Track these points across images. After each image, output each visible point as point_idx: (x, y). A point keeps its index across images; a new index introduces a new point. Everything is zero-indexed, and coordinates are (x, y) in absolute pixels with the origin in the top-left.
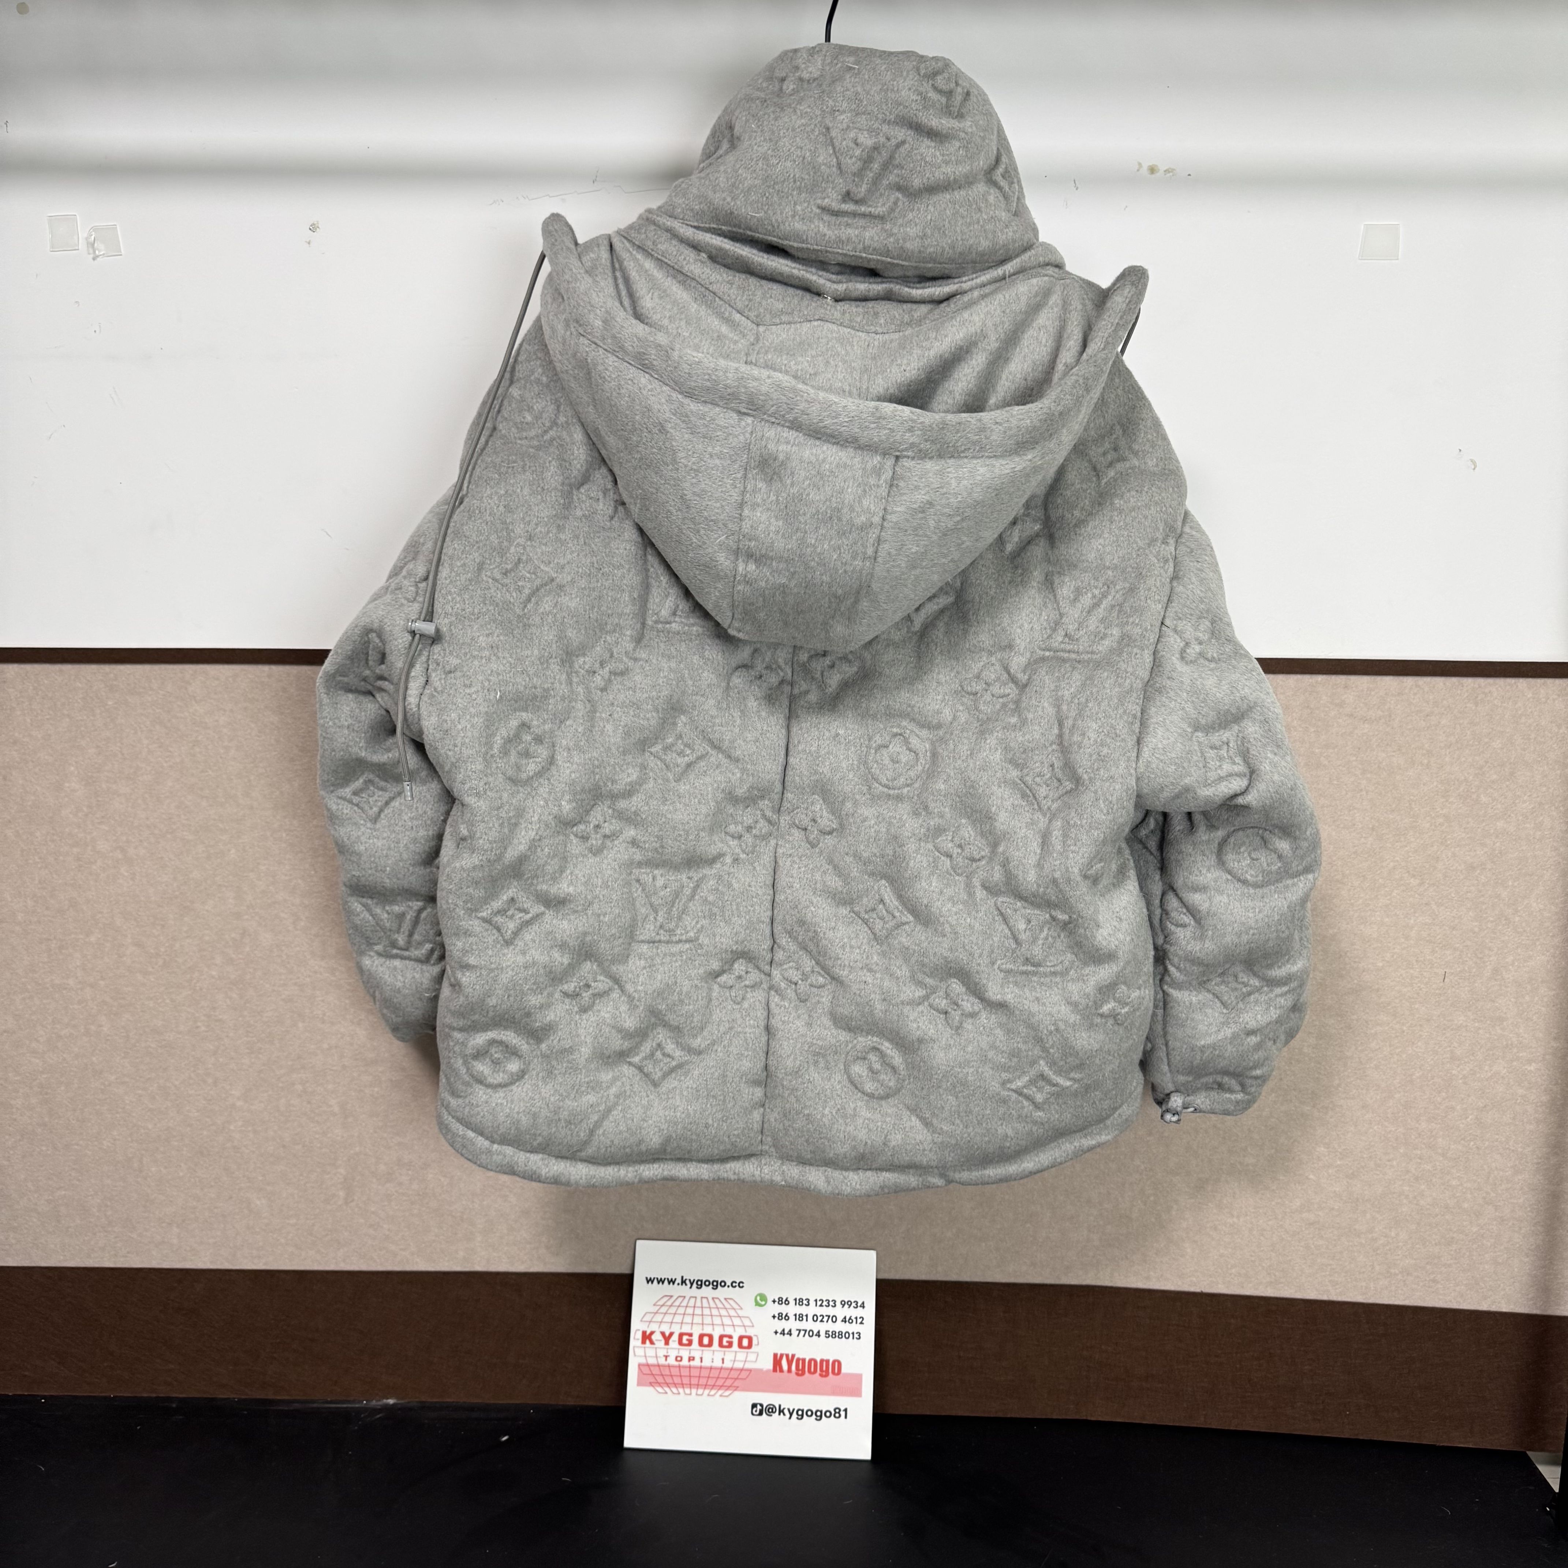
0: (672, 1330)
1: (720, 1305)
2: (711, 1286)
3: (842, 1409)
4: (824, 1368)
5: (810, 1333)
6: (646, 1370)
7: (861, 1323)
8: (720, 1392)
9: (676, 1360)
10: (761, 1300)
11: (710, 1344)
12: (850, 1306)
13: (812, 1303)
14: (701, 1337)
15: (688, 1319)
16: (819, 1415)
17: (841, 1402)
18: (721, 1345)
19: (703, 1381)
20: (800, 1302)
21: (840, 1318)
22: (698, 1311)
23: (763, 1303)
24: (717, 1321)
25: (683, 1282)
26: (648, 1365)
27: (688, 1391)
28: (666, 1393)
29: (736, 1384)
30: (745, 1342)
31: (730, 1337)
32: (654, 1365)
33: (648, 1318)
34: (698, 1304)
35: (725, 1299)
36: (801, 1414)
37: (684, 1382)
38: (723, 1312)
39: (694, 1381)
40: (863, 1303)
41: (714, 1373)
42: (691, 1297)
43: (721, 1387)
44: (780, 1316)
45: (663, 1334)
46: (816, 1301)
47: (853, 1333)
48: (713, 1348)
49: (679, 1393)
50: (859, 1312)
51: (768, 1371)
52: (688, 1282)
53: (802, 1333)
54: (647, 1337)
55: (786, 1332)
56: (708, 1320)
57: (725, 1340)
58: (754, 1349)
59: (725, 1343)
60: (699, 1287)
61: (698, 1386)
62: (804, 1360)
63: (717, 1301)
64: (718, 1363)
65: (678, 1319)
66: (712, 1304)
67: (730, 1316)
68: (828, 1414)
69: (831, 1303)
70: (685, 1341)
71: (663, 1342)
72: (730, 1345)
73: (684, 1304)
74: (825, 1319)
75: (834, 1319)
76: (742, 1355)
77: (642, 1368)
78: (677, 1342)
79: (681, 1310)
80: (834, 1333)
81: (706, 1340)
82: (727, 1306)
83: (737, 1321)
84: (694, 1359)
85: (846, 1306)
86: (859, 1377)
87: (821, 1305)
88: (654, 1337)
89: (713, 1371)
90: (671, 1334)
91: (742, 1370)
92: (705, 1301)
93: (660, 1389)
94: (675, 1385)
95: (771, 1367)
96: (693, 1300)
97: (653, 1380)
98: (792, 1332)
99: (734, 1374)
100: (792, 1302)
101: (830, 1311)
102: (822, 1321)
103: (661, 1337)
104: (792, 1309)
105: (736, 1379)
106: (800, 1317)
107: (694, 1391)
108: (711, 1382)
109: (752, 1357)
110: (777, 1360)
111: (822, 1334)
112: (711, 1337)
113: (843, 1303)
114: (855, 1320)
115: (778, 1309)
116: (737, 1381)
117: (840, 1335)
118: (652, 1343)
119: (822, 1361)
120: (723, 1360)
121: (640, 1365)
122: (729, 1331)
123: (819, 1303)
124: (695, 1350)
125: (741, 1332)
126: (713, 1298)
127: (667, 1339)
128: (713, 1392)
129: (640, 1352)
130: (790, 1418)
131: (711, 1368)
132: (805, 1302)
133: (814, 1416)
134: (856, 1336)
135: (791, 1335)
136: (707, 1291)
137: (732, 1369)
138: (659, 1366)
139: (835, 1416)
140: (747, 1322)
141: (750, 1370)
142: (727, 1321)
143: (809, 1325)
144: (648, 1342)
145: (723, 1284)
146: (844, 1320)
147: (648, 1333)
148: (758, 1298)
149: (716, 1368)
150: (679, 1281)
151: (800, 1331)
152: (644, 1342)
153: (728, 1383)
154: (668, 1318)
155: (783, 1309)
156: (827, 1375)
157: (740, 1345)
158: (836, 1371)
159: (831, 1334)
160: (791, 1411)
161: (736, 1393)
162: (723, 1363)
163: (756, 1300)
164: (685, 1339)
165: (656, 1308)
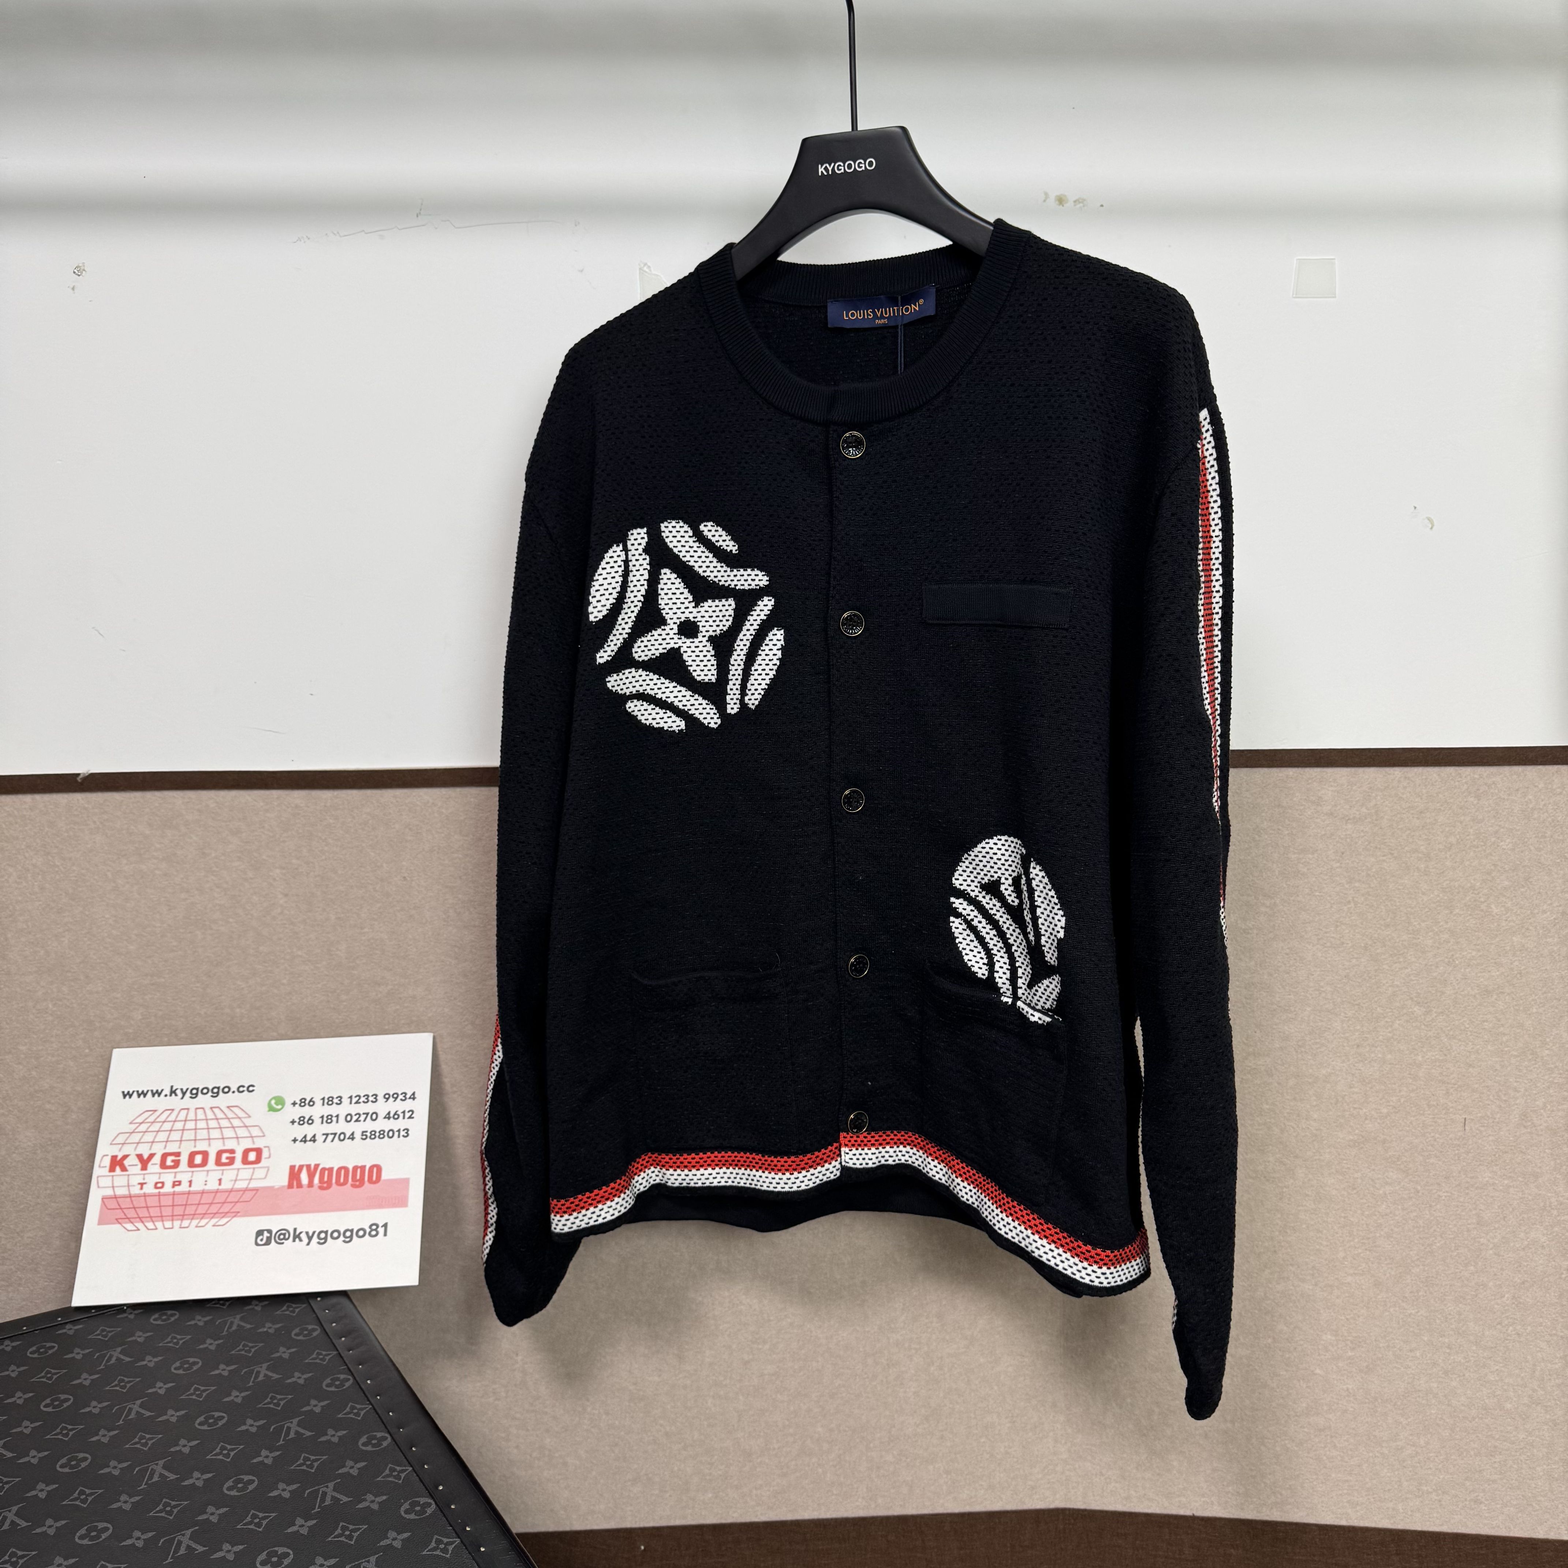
0: (152, 1152)
1: (220, 1115)
2: (210, 1094)
3: (381, 1225)
5: (342, 1137)
6: (112, 1204)
7: (410, 1117)
8: (214, 1221)
9: (156, 1187)
10: (277, 1104)
11: (205, 1162)
12: (396, 1098)
13: (346, 1101)
14: (192, 1155)
15: (176, 1136)
16: (349, 1236)
17: (379, 1216)
18: (218, 1162)
19: (191, 1210)
20: (329, 1101)
21: (382, 1114)
22: (190, 1125)
23: (279, 1107)
24: (215, 1134)
25: (173, 1092)
26: (116, 1197)
28: (138, 1230)
29: (235, 1209)
30: (252, 1156)
31: (232, 1151)
32: (123, 1197)
33: (120, 1140)
34: (191, 1116)
35: (228, 1107)
36: (324, 1237)
37: (165, 1213)
38: (224, 1123)
39: (179, 1211)
40: (414, 1094)
41: (206, 1199)
42: (182, 1109)
43: (214, 1215)
44: (302, 1121)
45: (140, 1157)
46: (351, 1097)
47: (399, 1131)
48: (205, 1168)
49: (156, 1229)
50: (408, 1105)
51: (281, 1187)
52: (179, 1092)
53: (330, 1137)
54: (117, 1163)
55: (308, 1138)
56: (202, 1134)
57: (225, 1155)
58: (264, 1162)
59: (224, 1160)
60: (194, 1096)
61: (183, 1216)
62: (331, 1170)
63: (216, 1110)
64: (213, 1185)
65: (162, 1136)
66: (210, 1115)
67: (233, 1127)
68: (361, 1233)
69: (371, 1099)
71: (139, 1166)
72: (232, 1161)
73: (172, 1117)
74: (362, 1117)
75: (374, 1116)
76: (246, 1172)
77: (107, 1201)
78: (158, 1165)
79: (167, 1126)
80: (373, 1132)
81: (198, 1159)
82: (230, 1115)
83: (242, 1132)
84: (180, 1183)
85: (391, 1099)
86: (405, 1182)
87: (357, 1102)
88: (126, 1162)
89: (205, 1195)
90: (152, 1156)
91: (245, 1190)
92: (200, 1112)
93: (129, 1226)
94: (152, 1219)
95: (285, 1182)
96: (184, 1112)
97: (120, 1216)
98: (317, 1138)
99: (234, 1197)
100: (318, 1103)
101: (370, 1108)
102: (357, 1121)
103: (136, 1161)
104: (318, 1110)
105: (236, 1203)
106: (328, 1119)
107: (177, 1223)
109: (259, 1172)
110: (294, 1174)
111: (358, 1135)
112: (205, 1154)
113: (387, 1097)
114: (401, 1115)
115: (298, 1112)
117: (382, 1134)
118: (124, 1169)
119: (355, 1168)
120: (220, 1180)
121: (103, 1199)
122: (230, 1145)
123: (354, 1100)
124: (184, 1173)
125: (247, 1144)
126: (211, 1108)
127: (144, 1162)
128: (203, 1222)
129: (104, 1182)
130: (308, 1244)
131: (203, 1192)
132: (336, 1101)
133: (342, 1238)
134: (402, 1133)
135: (314, 1141)
136: (204, 1100)
137: (231, 1191)
138: (130, 1196)
139: (370, 1234)
140: (255, 1132)
141: (256, 1190)
142: (229, 1133)
143: (341, 1127)
144: (118, 1169)
145: (227, 1090)
146: (388, 1117)
147: (119, 1158)
148: (273, 1102)
149: (210, 1192)
150: (167, 1091)
151: (327, 1135)
152: (112, 1169)
154: (149, 1137)
155: (306, 1111)
156: (361, 1185)
157: (245, 1161)
158: (374, 1178)
159: (369, 1134)
160: (310, 1234)
161: (235, 1219)
162: (220, 1184)
163: (269, 1104)
164: (169, 1161)
165: (133, 1126)
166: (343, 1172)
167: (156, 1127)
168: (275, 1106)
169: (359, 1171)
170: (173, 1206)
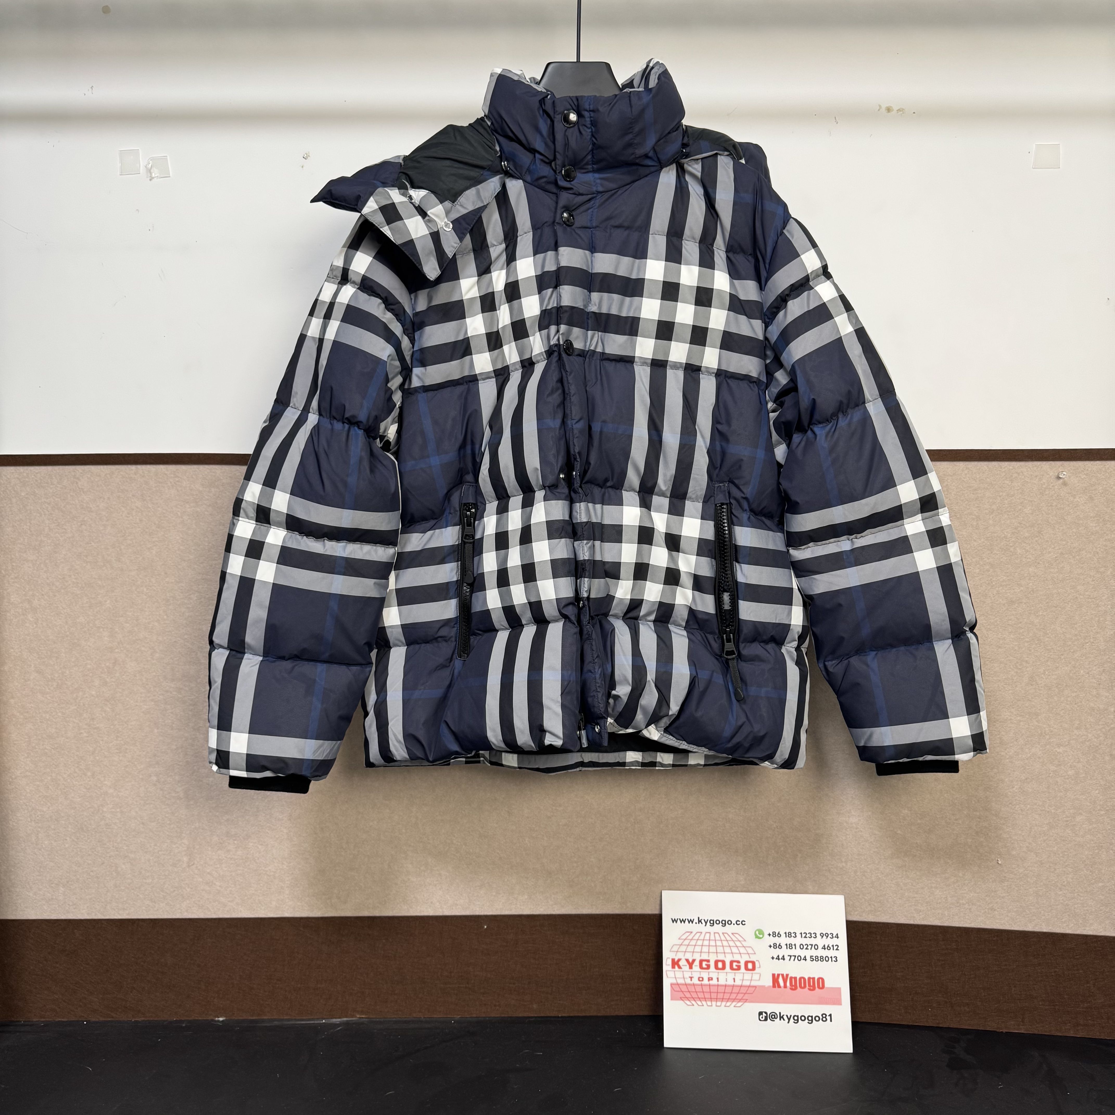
0: (694, 958)
1: (728, 938)
2: (721, 924)
3: (828, 1015)
4: (812, 984)
5: (799, 958)
6: (677, 988)
7: (837, 949)
8: (734, 1004)
9: (699, 980)
11: (724, 968)
12: (827, 937)
13: (799, 935)
14: (716, 962)
15: (705, 949)
16: (811, 1020)
17: (827, 1009)
18: (732, 968)
19: (720, 996)
20: (789, 935)
21: (820, 947)
22: (712, 943)
23: (761, 936)
24: (727, 950)
25: (700, 921)
26: (678, 984)
27: (709, 1003)
28: (693, 1005)
29: (745, 997)
30: (750, 966)
31: (738, 962)
32: (682, 984)
33: (675, 948)
34: (712, 938)
35: (732, 934)
36: (797, 1019)
37: (706, 997)
38: (732, 944)
39: (714, 996)
40: (837, 935)
41: (728, 990)
42: (706, 933)
43: (734, 1000)
44: (775, 946)
45: (687, 960)
46: (801, 933)
47: (831, 957)
48: (726, 971)
49: (703, 1005)
50: (835, 941)
51: (769, 987)
52: (703, 921)
53: (793, 958)
54: (675, 963)
55: (780, 958)
57: (735, 964)
58: (757, 970)
59: (735, 967)
60: (712, 925)
61: (717, 999)
62: (795, 978)
63: (726, 935)
64: (730, 982)
65: (698, 949)
66: (723, 938)
67: (737, 947)
68: (817, 1019)
69: (813, 935)
70: (704, 966)
71: (688, 966)
72: (739, 968)
73: (702, 937)
74: (810, 947)
75: (816, 947)
76: (748, 975)
77: (673, 986)
78: (698, 967)
79: (700, 943)
80: (817, 957)
81: (720, 965)
82: (734, 939)
83: (742, 950)
84: (712, 979)
85: (825, 937)
86: (838, 990)
87: (805, 937)
88: (680, 963)
89: (727, 987)
90: (694, 961)
91: (749, 986)
92: (717, 935)
93: (688, 1003)
94: (700, 999)
96: (708, 935)
97: (683, 996)
98: (785, 958)
99: (743, 990)
100: (783, 935)
101: (813, 941)
102: (807, 949)
103: (686, 963)
104: (783, 940)
105: (745, 994)
106: (790, 946)
107: (714, 1003)
108: (727, 996)
109: (756, 977)
110: (775, 979)
112: (723, 962)
113: (822, 935)
114: (832, 948)
115: (773, 940)
116: (746, 995)
117: (822, 959)
118: (680, 967)
119: (809, 978)
120: (734, 979)
121: (672, 985)
122: (737, 957)
123: (804, 935)
124: (713, 972)
125: (746, 958)
126: (723, 933)
127: (691, 964)
128: (728, 1004)
129: (671, 974)
130: (788, 1022)
131: (726, 986)
132: (793, 935)
133: (807, 1021)
134: (834, 959)
136: (718, 928)
137: (741, 986)
138: (686, 984)
139: (822, 1020)
140: (750, 951)
141: (756, 987)
143: (797, 952)
144: (676, 967)
145: (730, 922)
146: (824, 948)
147: (676, 960)
148: (757, 932)
149: (729, 986)
150: (696, 920)
151: (791, 956)
152: (673, 967)
153: (740, 996)
154: (690, 949)
155: (777, 940)
156: (814, 989)
157: (746, 968)
158: (821, 986)
159: (814, 958)
160: (789, 1017)
161: (746, 1004)
162: (734, 981)
163: (756, 934)
164: (704, 964)
165: (681, 941)
166: (802, 980)
167: (693, 943)
168: (758, 935)
169: (811, 980)
170: (710, 992)
